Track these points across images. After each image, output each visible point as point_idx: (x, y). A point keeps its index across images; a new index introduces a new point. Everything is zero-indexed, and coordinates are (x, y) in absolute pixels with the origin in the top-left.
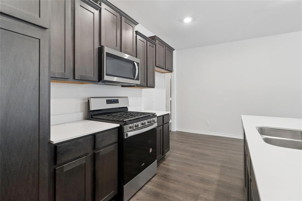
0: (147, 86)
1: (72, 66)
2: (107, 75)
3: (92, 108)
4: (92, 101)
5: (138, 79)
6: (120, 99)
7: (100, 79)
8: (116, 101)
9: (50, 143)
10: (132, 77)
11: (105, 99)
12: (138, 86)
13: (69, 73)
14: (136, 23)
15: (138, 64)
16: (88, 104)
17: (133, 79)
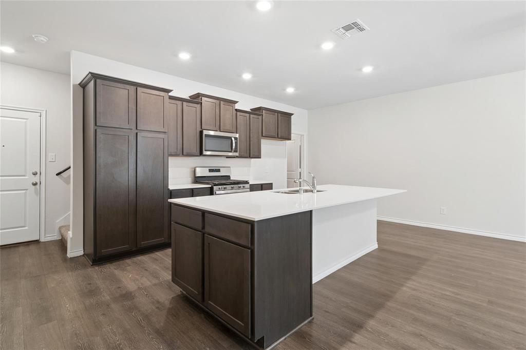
0: (250, 157)
1: (181, 147)
2: (205, 150)
3: (197, 175)
4: (198, 169)
5: (236, 151)
6: (221, 169)
7: (201, 154)
8: (218, 171)
9: (168, 189)
10: (230, 150)
11: (208, 168)
12: (237, 157)
13: (179, 151)
14: (236, 102)
15: (236, 139)
16: (195, 172)
17: (231, 152)
